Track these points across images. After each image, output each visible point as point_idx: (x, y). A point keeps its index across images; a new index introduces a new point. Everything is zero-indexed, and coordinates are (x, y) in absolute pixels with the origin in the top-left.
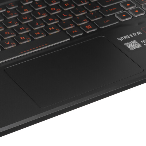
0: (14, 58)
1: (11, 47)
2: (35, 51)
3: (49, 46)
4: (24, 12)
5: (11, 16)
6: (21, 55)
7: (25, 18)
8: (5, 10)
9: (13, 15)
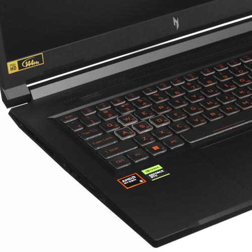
0: (207, 137)
1: (201, 124)
2: (231, 128)
3: (247, 123)
4: (208, 84)
5: (193, 89)
6: (215, 134)
7: (211, 91)
8: (184, 82)
9: (196, 88)
